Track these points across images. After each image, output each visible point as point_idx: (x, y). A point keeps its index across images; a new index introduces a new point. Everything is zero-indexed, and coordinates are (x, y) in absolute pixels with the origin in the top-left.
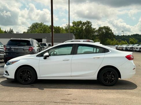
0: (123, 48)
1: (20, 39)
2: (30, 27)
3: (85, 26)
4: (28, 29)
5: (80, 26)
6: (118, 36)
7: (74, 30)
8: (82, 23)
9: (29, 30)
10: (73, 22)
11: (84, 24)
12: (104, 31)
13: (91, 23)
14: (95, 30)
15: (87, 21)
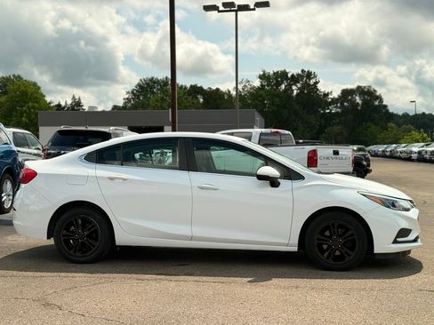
0: (411, 152)
1: (83, 128)
2: (133, 92)
3: (299, 85)
4: (127, 96)
5: (283, 86)
6: (406, 116)
7: (264, 100)
8: (289, 75)
9: (128, 99)
10: (262, 73)
11: (295, 79)
12: (358, 100)
13: (315, 76)
14: (330, 96)
15: (303, 71)
